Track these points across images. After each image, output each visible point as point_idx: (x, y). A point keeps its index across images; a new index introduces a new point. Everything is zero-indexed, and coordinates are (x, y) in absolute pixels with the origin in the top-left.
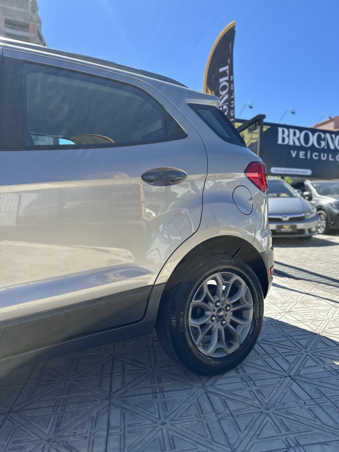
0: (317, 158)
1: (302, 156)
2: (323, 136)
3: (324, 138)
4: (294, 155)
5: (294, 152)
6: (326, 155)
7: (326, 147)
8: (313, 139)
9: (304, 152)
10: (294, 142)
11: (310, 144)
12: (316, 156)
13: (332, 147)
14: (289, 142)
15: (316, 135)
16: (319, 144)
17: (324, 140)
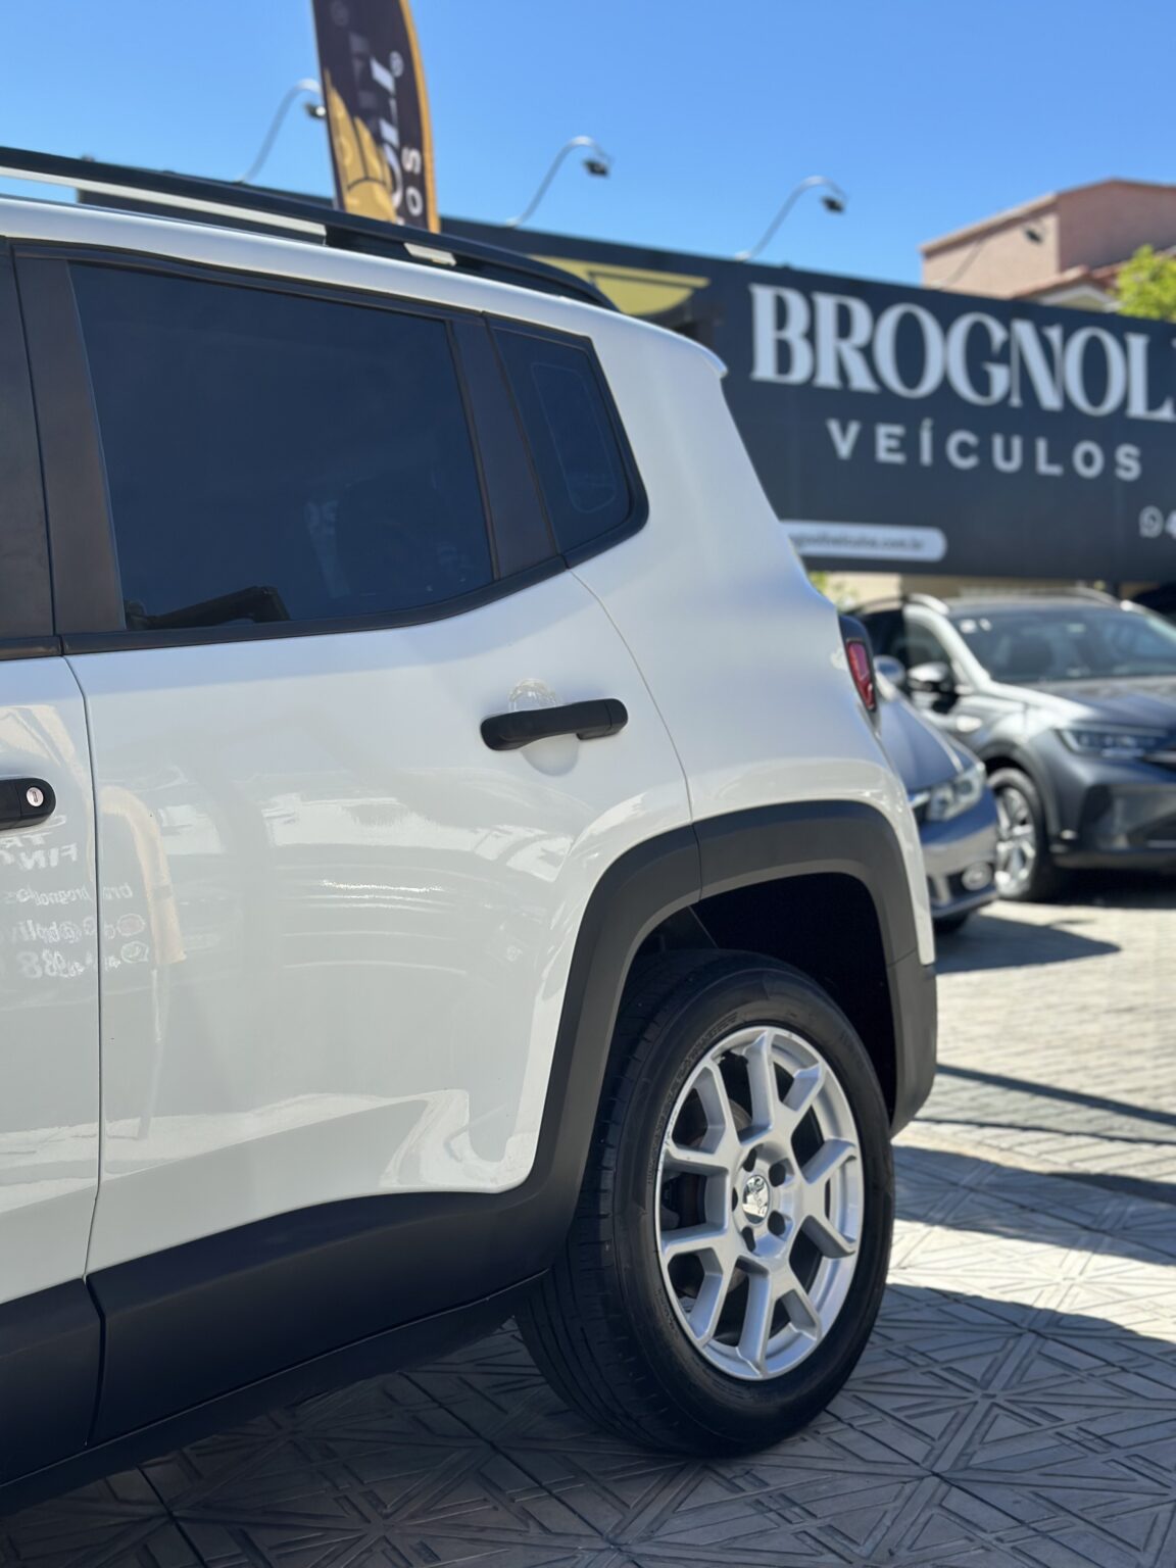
0: (969, 462)
1: (890, 450)
2: (998, 334)
3: (1006, 345)
4: (844, 447)
5: (844, 429)
6: (1017, 444)
7: (1016, 401)
8: (945, 355)
9: (898, 430)
10: (843, 373)
11: (929, 383)
12: (964, 450)
13: (1050, 399)
14: (814, 373)
15: (961, 327)
16: (981, 382)
17: (1003, 357)
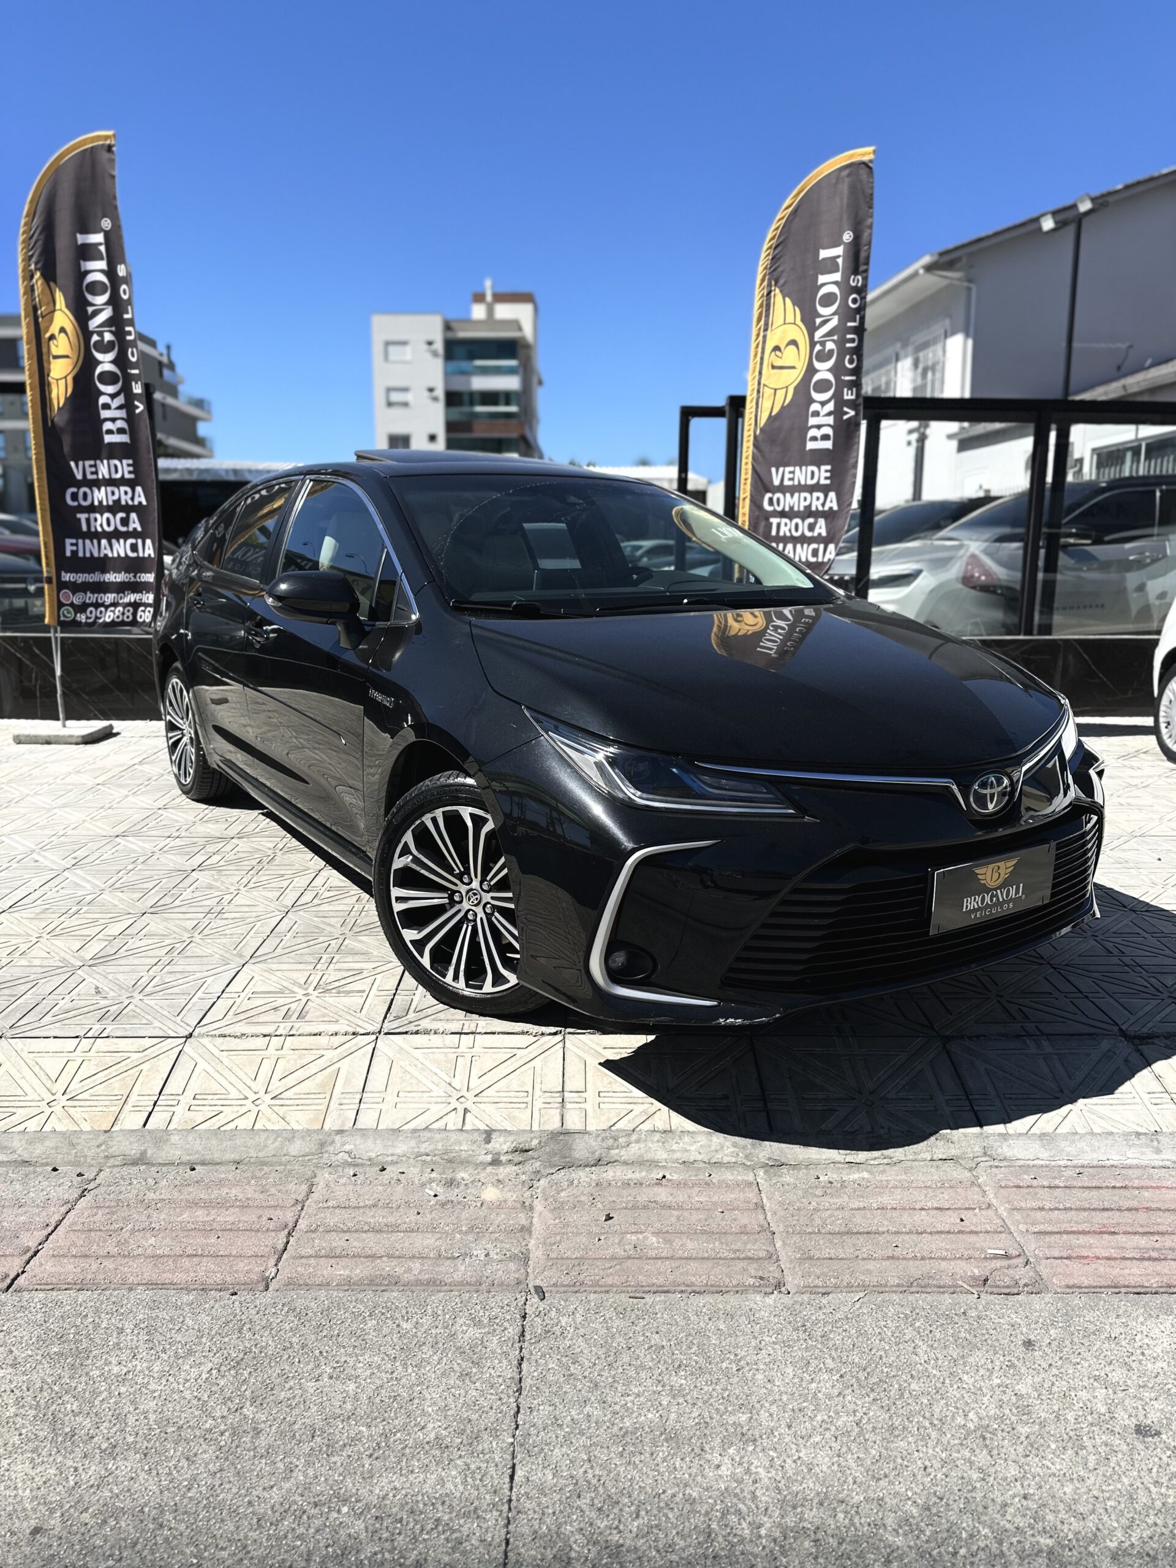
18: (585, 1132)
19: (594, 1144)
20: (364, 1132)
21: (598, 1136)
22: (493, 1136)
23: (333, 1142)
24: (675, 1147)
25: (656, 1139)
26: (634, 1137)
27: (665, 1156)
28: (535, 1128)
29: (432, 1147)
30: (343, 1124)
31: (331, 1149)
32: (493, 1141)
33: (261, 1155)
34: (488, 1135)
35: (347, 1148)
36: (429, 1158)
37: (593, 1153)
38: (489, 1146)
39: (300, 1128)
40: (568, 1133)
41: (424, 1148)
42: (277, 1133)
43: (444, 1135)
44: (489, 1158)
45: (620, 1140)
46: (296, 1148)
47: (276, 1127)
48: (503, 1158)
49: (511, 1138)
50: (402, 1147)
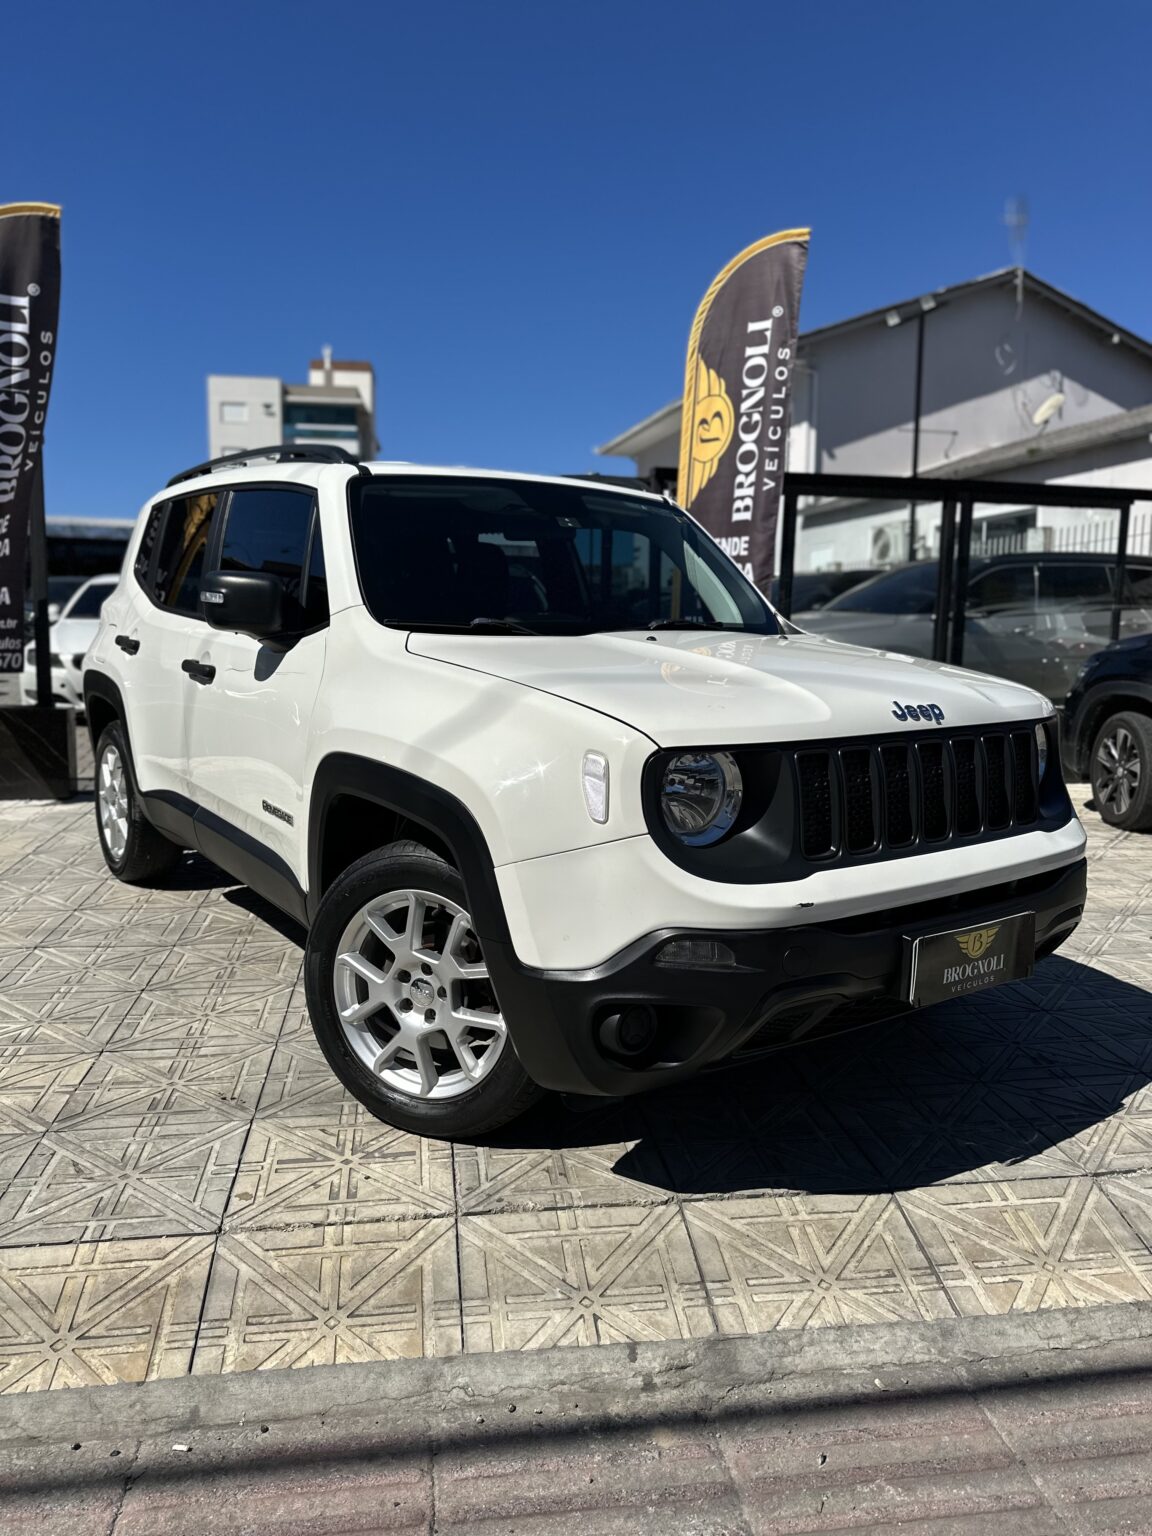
18: (746, 1337)
19: (761, 1351)
20: (478, 1358)
21: (764, 1340)
22: (639, 1351)
23: (441, 1375)
24: (855, 1347)
25: (831, 1338)
26: (805, 1339)
27: (847, 1361)
28: (687, 1335)
29: (566, 1372)
30: (449, 1348)
31: (439, 1384)
32: (639, 1357)
33: (351, 1400)
34: (632, 1348)
35: (461, 1381)
36: (566, 1387)
37: (764, 1364)
38: (636, 1364)
39: (396, 1357)
40: (727, 1339)
41: (558, 1374)
42: (367, 1366)
43: (578, 1354)
44: (639, 1381)
45: (790, 1343)
46: (396, 1385)
47: (365, 1359)
48: (657, 1380)
49: (661, 1352)
50: (529, 1376)
